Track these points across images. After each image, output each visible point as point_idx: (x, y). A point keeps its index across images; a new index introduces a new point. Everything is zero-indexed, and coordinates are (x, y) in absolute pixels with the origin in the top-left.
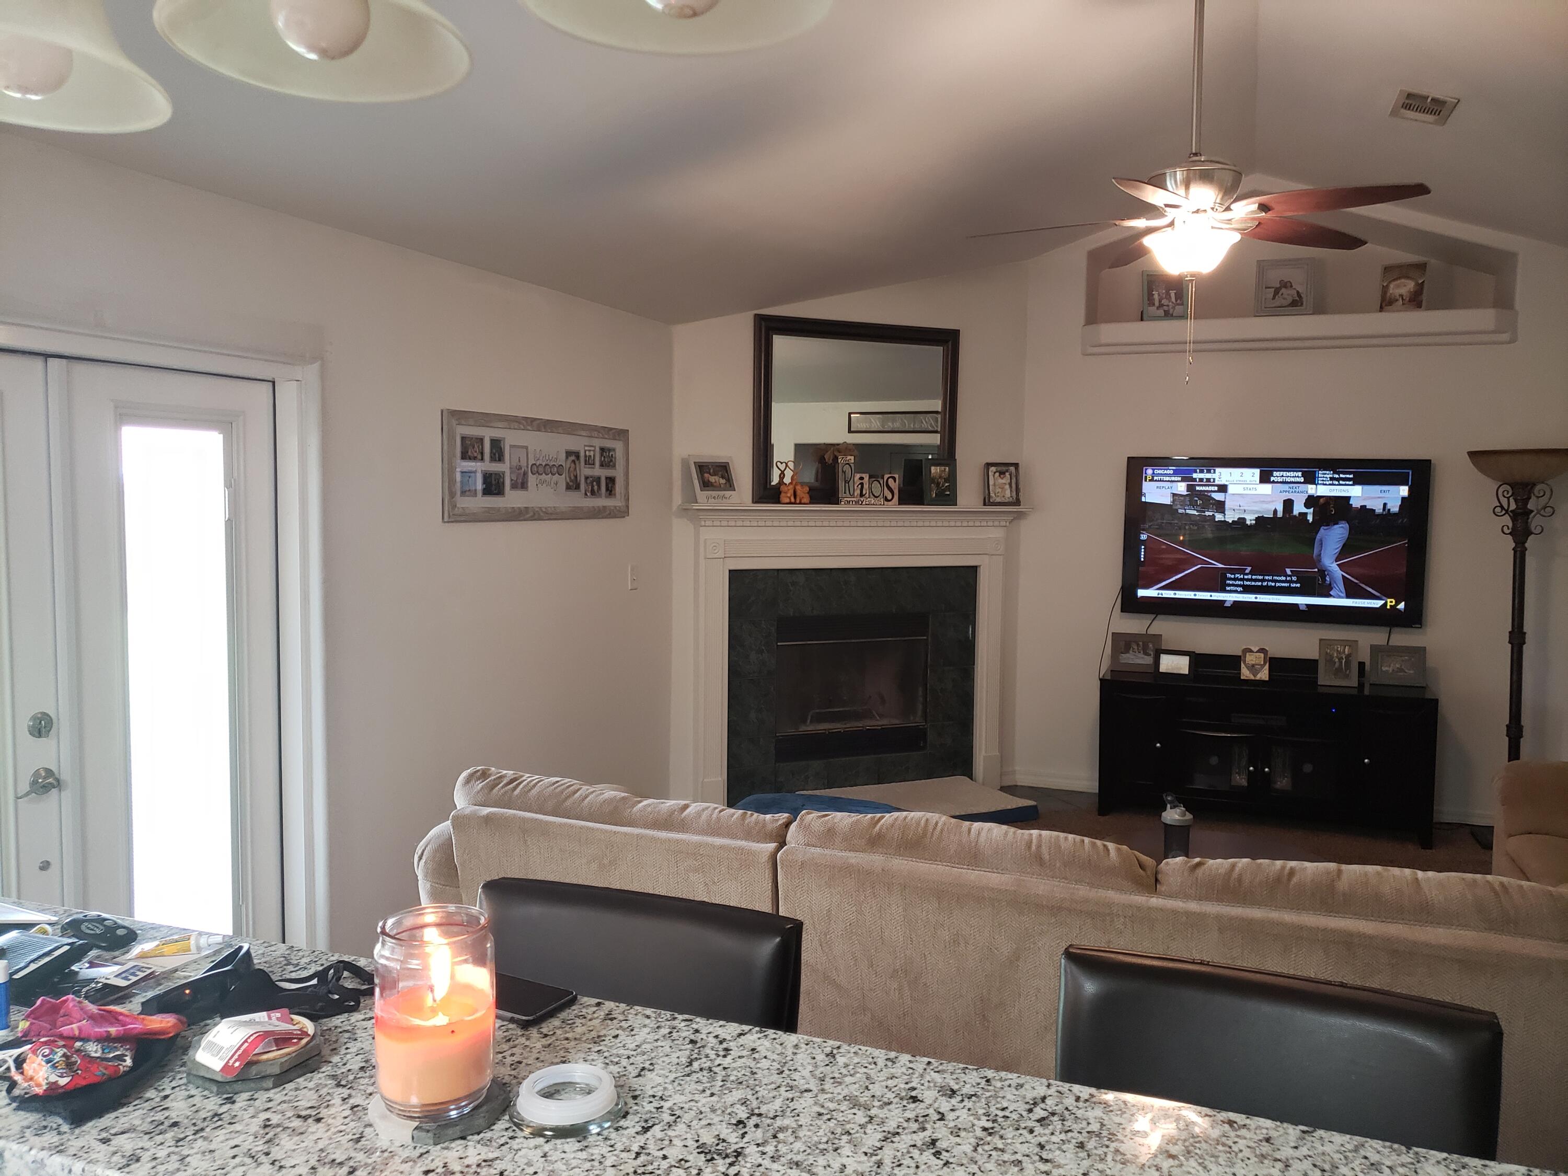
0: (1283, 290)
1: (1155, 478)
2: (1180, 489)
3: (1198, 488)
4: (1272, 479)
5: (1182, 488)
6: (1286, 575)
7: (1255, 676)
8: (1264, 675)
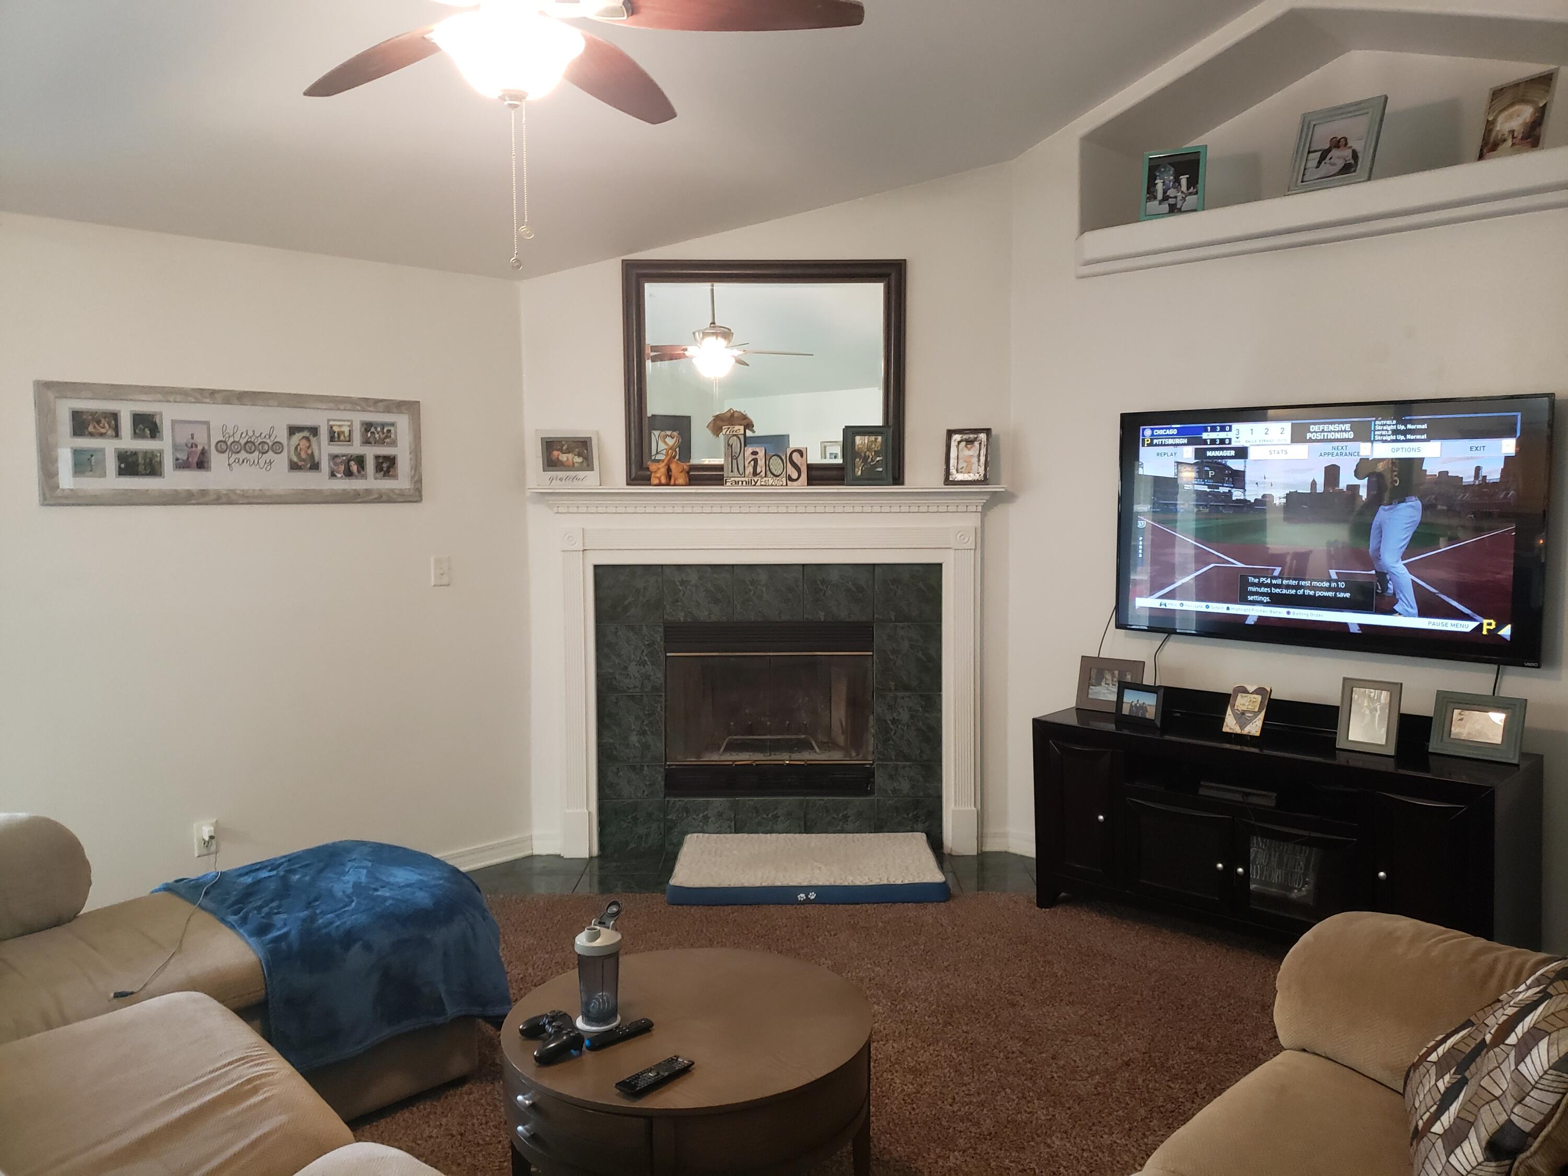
0: (1335, 151)
1: (1155, 441)
2: (1186, 456)
3: (1209, 454)
4: (1309, 436)
5: (1188, 454)
6: (1330, 580)
7: (1242, 728)
8: (1254, 728)
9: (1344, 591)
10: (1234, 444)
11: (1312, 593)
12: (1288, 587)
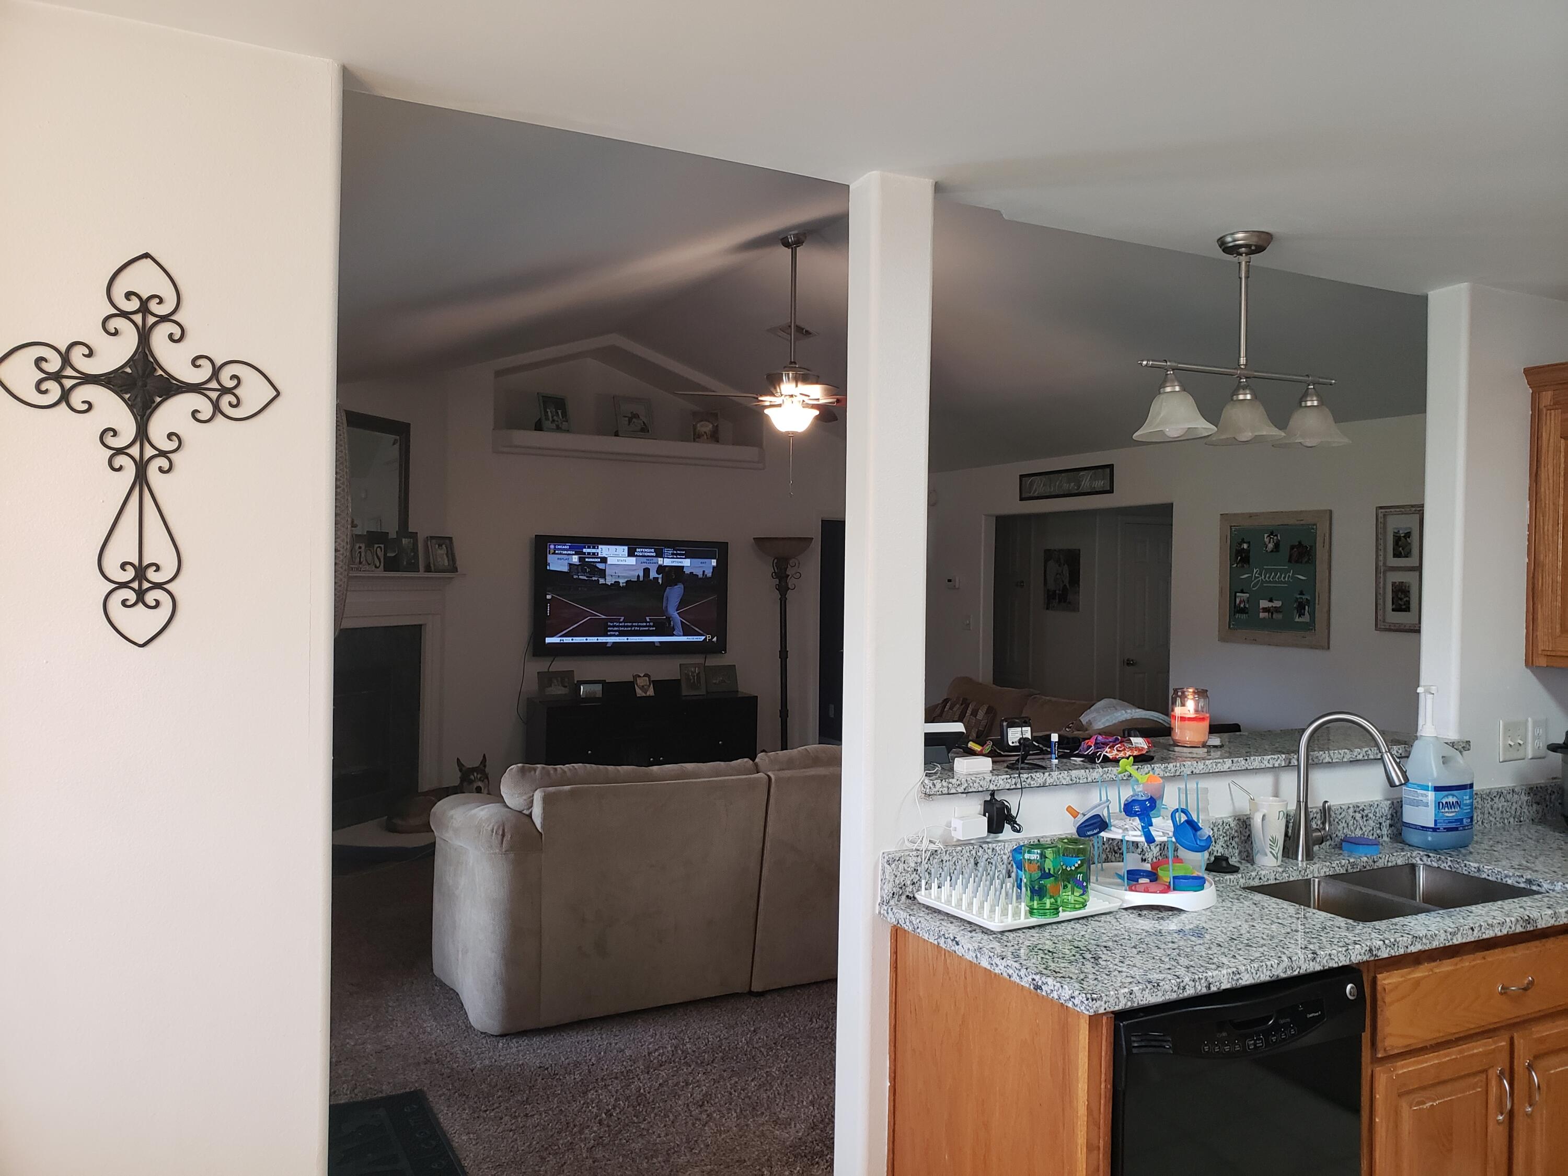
0: (634, 420)
1: (556, 552)
2: (574, 560)
3: (587, 560)
4: (636, 553)
5: (575, 559)
6: (647, 622)
8: (651, 692)
9: (653, 627)
10: (599, 555)
11: (638, 628)
12: (627, 626)
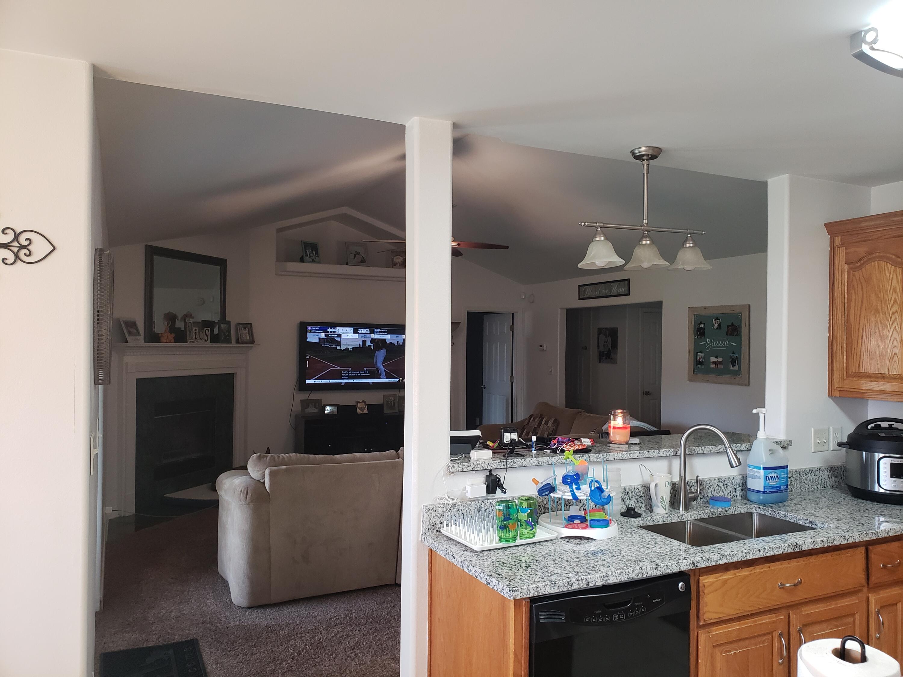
0: (357, 255)
1: (312, 331)
2: (322, 336)
3: (330, 336)
4: (358, 332)
6: (364, 371)
7: (363, 412)
8: (366, 411)
9: (368, 373)
10: (337, 333)
11: (360, 375)
12: (353, 373)
